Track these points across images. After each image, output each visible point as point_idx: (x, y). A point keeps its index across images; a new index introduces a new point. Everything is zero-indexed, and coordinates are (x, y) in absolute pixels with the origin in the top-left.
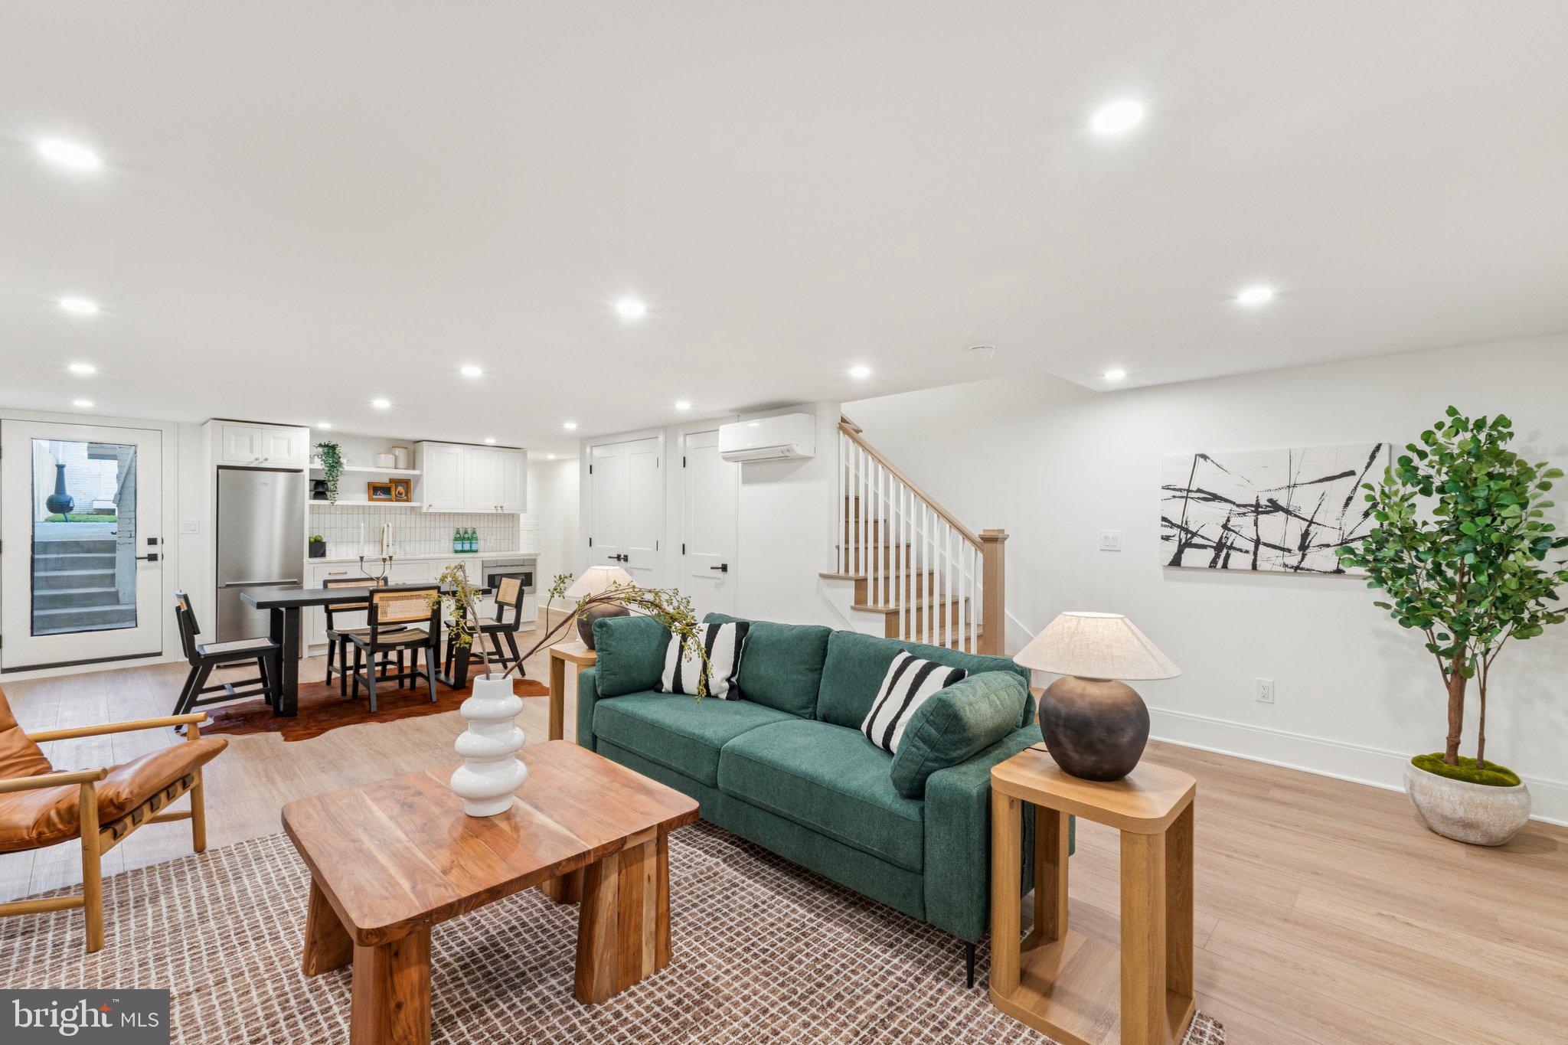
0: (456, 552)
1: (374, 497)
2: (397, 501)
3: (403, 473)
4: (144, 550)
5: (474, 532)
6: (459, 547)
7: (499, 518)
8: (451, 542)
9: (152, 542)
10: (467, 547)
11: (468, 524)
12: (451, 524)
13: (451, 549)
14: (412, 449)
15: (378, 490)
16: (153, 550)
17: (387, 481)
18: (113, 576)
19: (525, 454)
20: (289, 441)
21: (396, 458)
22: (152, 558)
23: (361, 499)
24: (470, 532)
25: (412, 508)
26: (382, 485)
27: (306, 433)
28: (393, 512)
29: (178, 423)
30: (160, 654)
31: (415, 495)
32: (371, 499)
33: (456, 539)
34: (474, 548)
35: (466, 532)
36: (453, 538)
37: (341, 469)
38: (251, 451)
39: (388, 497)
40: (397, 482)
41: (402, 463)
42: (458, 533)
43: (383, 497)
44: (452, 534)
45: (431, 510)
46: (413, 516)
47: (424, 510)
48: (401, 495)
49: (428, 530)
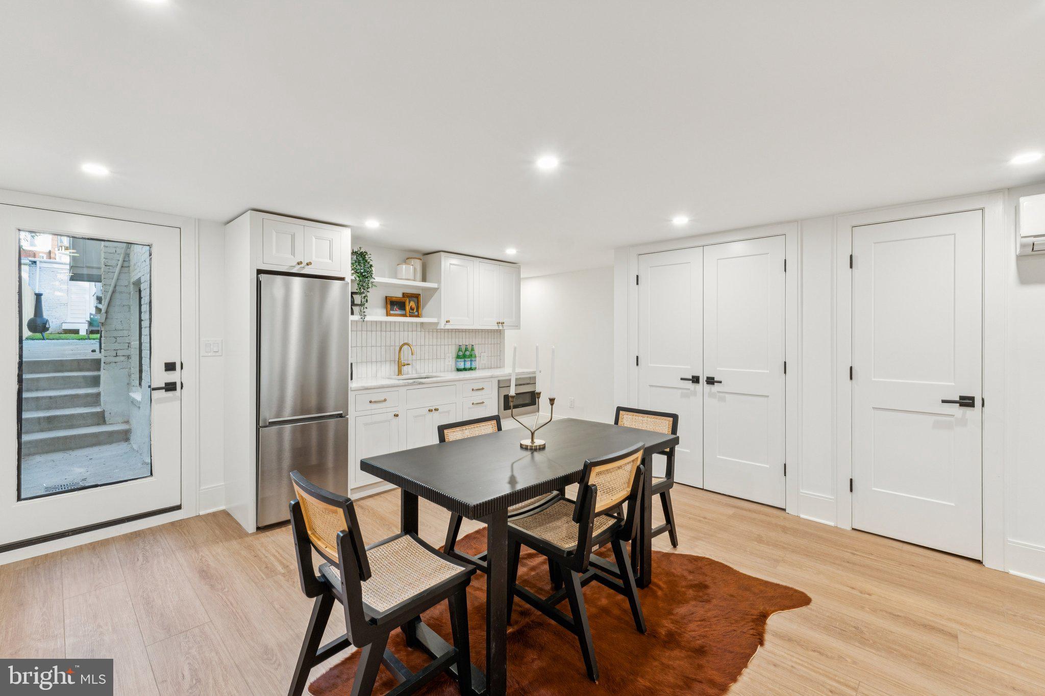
0: (458, 370)
1: (392, 312)
2: (411, 316)
3: (416, 286)
4: (160, 377)
5: (473, 350)
6: (459, 365)
7: (490, 333)
8: (454, 359)
9: (170, 367)
10: (468, 365)
11: (465, 341)
13: (454, 368)
14: (424, 261)
15: (396, 304)
16: (172, 377)
17: (400, 295)
18: (98, 395)
19: (519, 268)
20: (331, 242)
22: (170, 387)
23: (380, 314)
24: (470, 349)
25: (422, 324)
26: (397, 300)
27: (347, 234)
28: (406, 328)
29: (199, 220)
30: (179, 507)
31: (425, 310)
32: (388, 314)
33: (458, 357)
34: (473, 367)
35: (466, 350)
36: (454, 355)
37: (372, 280)
38: (293, 253)
39: (403, 312)
40: (408, 296)
41: (416, 275)
42: (460, 350)
43: (399, 312)
44: (452, 351)
45: (448, 327)
46: (423, 333)
47: (442, 326)
48: (413, 310)
49: (435, 347)
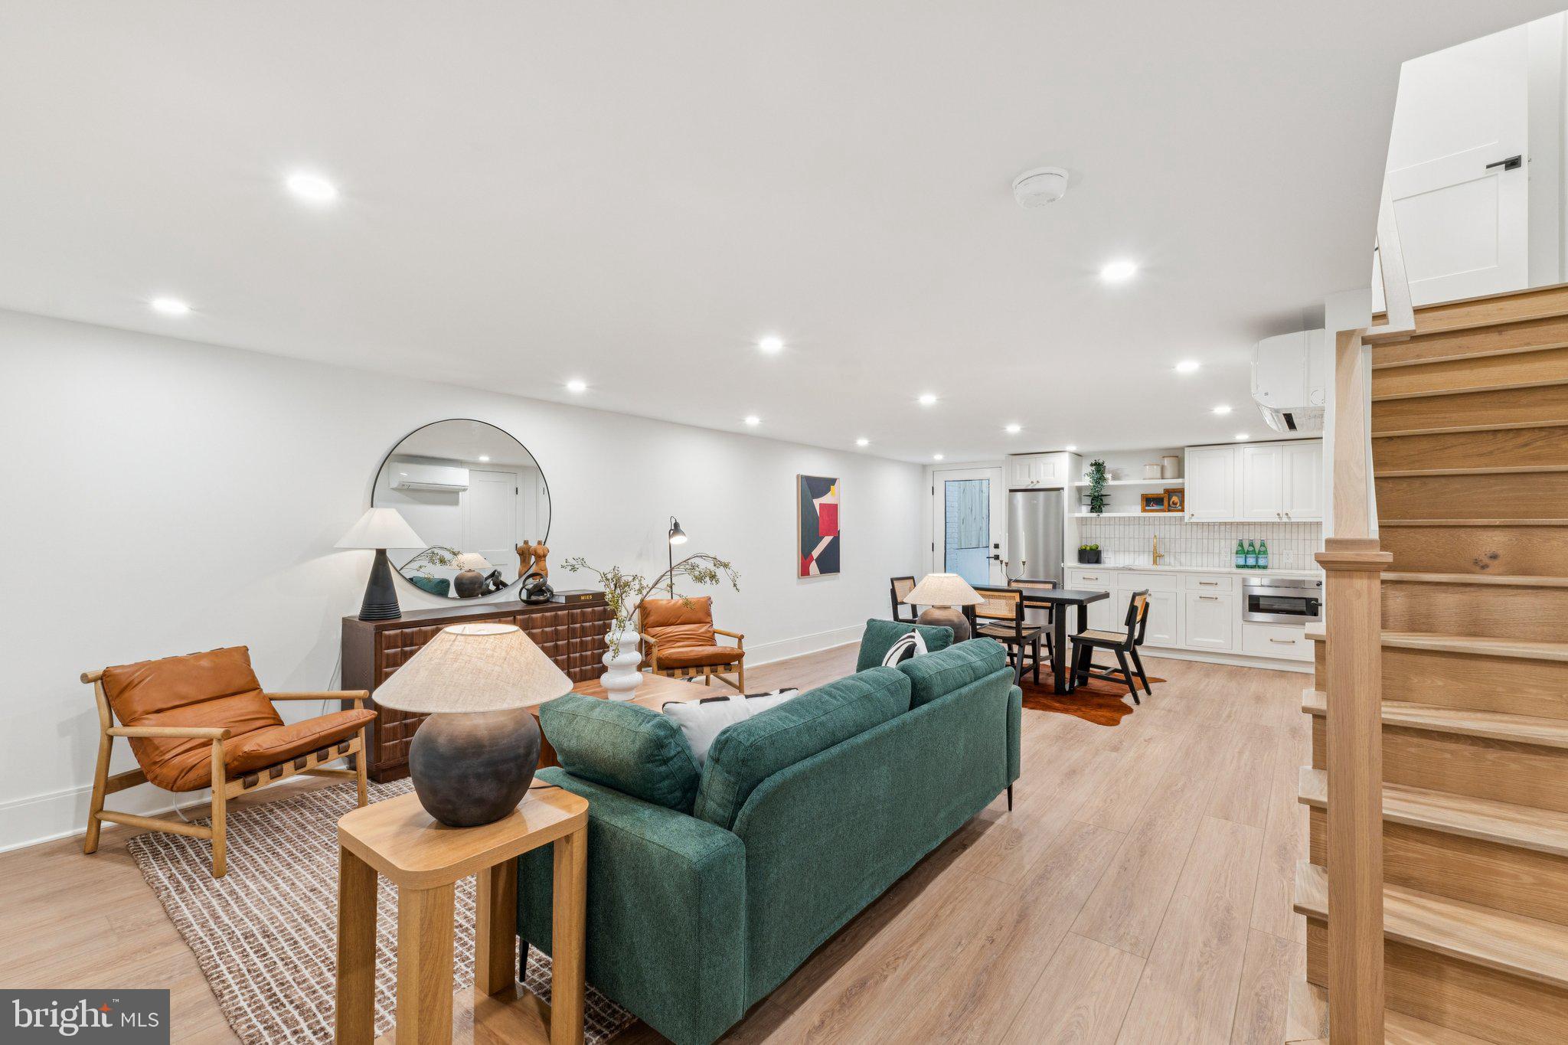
0: (1238, 567)
1: (1147, 508)
2: (1169, 511)
3: (1172, 482)
4: (992, 552)
5: (1263, 545)
6: (1241, 562)
8: (1233, 556)
10: (1251, 561)
11: (1256, 536)
12: (1234, 535)
13: (1232, 564)
14: (1177, 457)
15: (1151, 501)
16: (996, 552)
17: (1161, 492)
21: (1163, 468)
22: (995, 557)
23: (1135, 510)
24: (1258, 544)
25: (1181, 518)
26: (1155, 496)
27: (1066, 456)
28: (1165, 522)
32: (1144, 510)
33: (1239, 553)
34: (1261, 565)
35: (1251, 545)
36: (1234, 551)
38: (1029, 477)
39: (1160, 507)
40: (1170, 492)
41: (1169, 473)
42: (1241, 545)
43: (1156, 507)
44: (1235, 547)
46: (1179, 527)
47: (1195, 520)
48: (1176, 504)
49: (1205, 541)
